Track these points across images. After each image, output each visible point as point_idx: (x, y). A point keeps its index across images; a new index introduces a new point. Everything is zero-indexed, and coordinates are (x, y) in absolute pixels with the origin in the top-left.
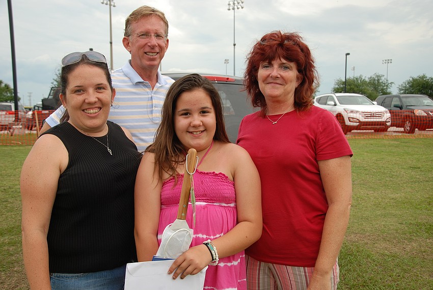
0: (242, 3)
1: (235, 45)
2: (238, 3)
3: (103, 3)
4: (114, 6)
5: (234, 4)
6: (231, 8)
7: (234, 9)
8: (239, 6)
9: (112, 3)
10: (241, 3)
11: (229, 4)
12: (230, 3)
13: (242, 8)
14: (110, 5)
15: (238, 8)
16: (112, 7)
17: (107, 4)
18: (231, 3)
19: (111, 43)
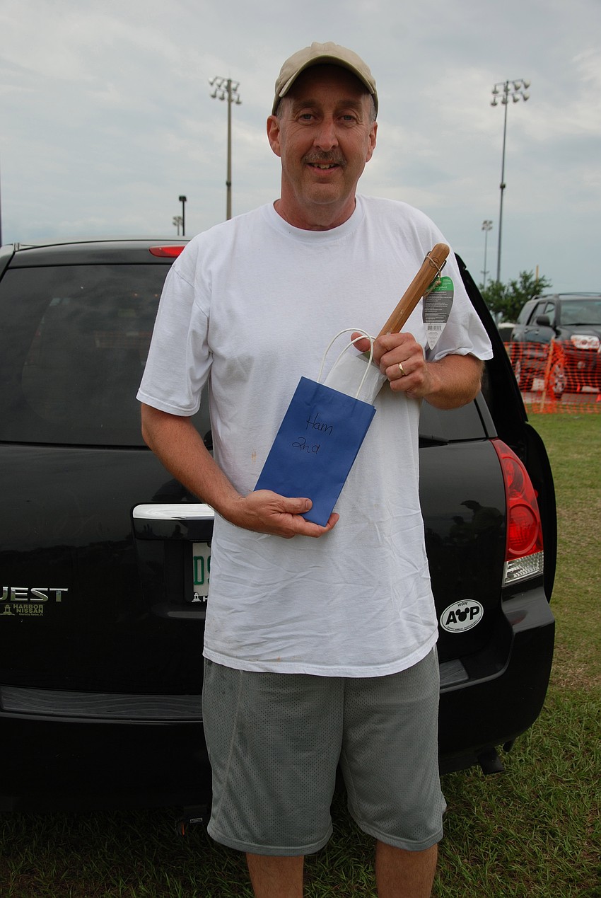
0: (526, 87)
1: (503, 187)
2: (517, 88)
3: (214, 96)
4: (238, 103)
5: (506, 90)
6: (499, 100)
7: (505, 102)
8: (518, 96)
9: (234, 97)
10: (522, 89)
11: (495, 92)
12: (498, 88)
13: (525, 99)
14: (230, 101)
15: (515, 101)
16: (233, 105)
17: (222, 99)
18: (501, 89)
19: (229, 184)
